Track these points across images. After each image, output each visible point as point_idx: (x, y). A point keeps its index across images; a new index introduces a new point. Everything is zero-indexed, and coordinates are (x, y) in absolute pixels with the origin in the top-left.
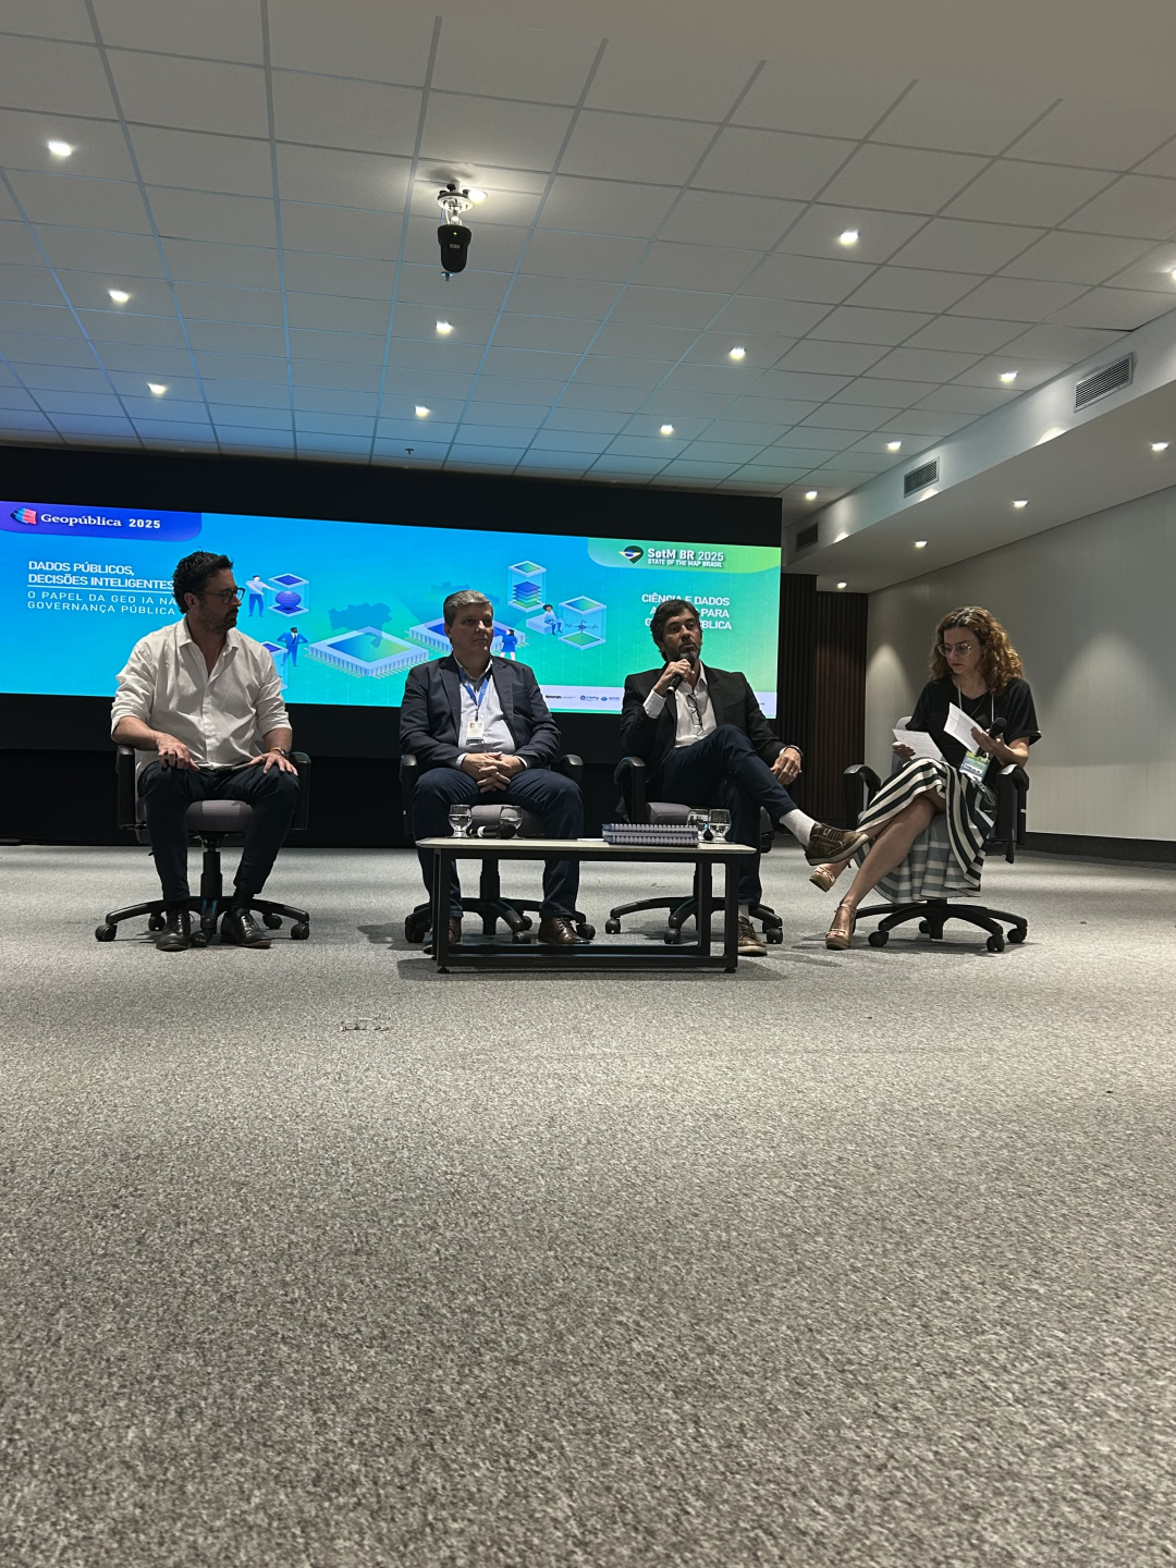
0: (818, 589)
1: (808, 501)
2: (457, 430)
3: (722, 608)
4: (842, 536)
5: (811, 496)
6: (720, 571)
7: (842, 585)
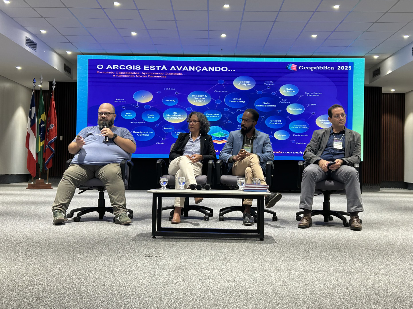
0: (382, 92)
1: (374, 59)
2: (237, 41)
4: (389, 72)
5: (376, 57)
7: (393, 90)
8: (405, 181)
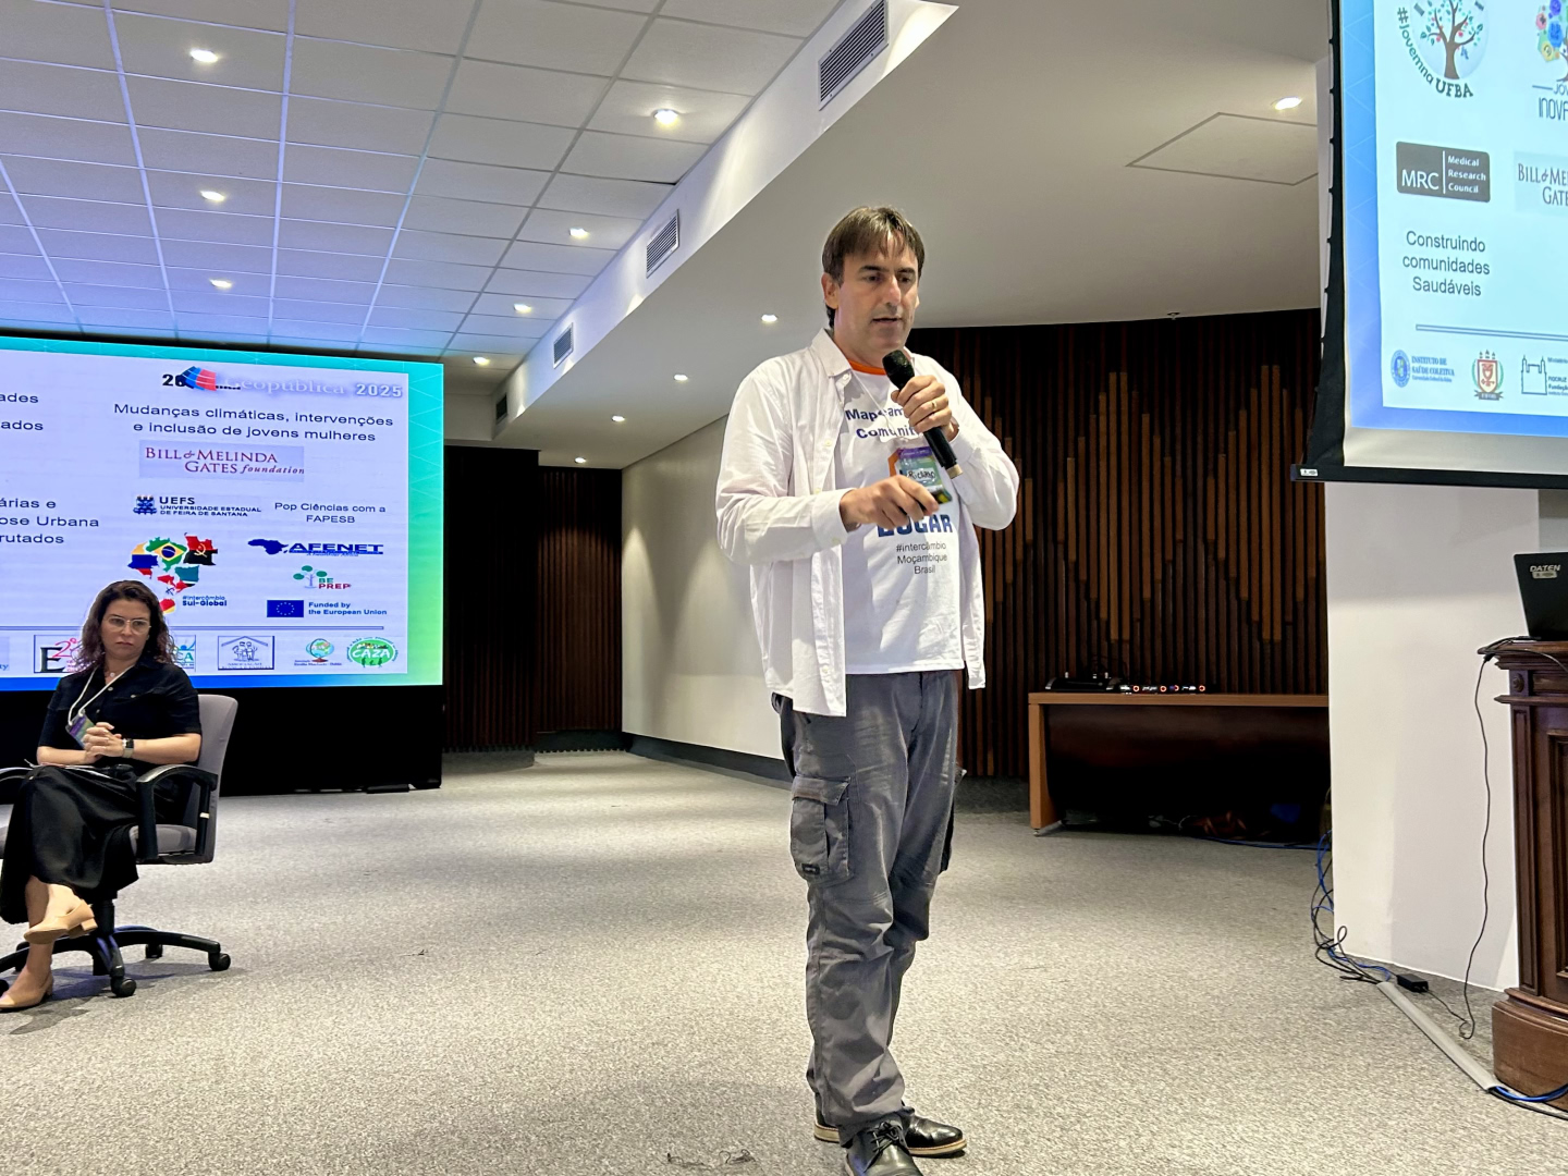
0: (542, 465)
4: (521, 410)
5: (483, 362)
7: (580, 461)
8: (624, 730)
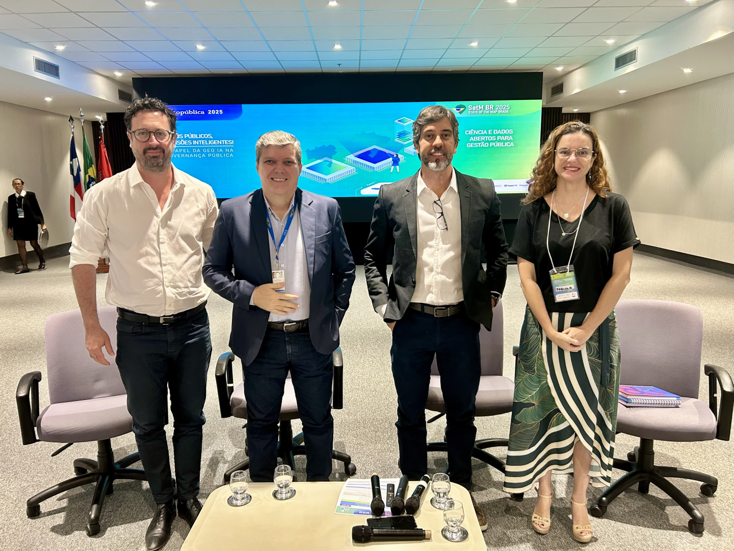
0: (563, 113)
1: (557, 71)
2: (360, 53)
3: (509, 135)
4: (577, 91)
5: (560, 68)
6: (508, 115)
7: (576, 111)
